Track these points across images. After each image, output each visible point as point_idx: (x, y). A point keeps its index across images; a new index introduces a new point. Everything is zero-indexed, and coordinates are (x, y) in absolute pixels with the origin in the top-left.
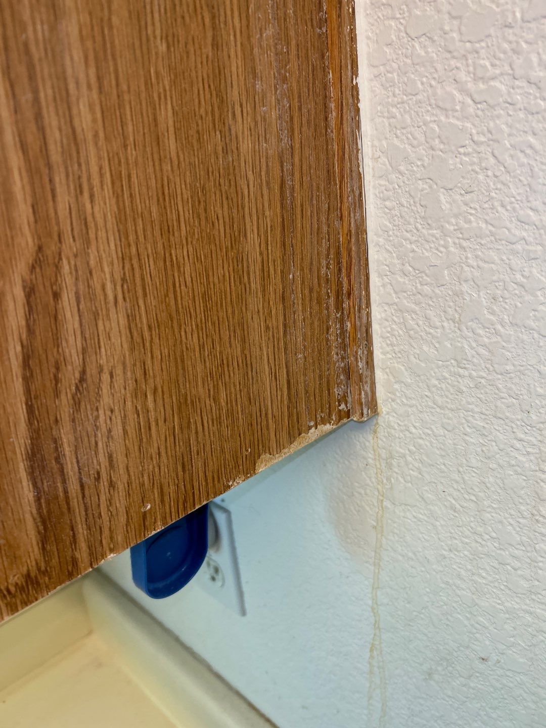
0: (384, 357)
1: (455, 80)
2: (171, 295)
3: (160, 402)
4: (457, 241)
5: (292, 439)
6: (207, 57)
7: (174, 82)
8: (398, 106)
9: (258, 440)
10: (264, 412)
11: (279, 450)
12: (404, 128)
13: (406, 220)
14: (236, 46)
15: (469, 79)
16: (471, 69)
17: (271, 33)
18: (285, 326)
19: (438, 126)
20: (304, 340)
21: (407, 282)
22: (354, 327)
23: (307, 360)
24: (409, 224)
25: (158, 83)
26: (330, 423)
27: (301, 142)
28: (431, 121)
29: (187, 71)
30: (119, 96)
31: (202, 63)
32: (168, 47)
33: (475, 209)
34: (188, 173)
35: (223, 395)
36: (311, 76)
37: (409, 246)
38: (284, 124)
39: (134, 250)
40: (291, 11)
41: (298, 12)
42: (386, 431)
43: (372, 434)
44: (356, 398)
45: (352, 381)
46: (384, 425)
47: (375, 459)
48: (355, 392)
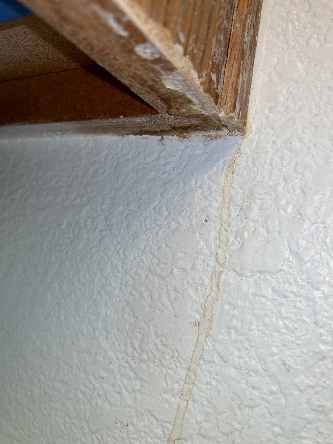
42: (250, 160)
43: (226, 169)
44: (231, 80)
45: (230, 58)
46: (248, 152)
47: (222, 208)
48: (232, 72)
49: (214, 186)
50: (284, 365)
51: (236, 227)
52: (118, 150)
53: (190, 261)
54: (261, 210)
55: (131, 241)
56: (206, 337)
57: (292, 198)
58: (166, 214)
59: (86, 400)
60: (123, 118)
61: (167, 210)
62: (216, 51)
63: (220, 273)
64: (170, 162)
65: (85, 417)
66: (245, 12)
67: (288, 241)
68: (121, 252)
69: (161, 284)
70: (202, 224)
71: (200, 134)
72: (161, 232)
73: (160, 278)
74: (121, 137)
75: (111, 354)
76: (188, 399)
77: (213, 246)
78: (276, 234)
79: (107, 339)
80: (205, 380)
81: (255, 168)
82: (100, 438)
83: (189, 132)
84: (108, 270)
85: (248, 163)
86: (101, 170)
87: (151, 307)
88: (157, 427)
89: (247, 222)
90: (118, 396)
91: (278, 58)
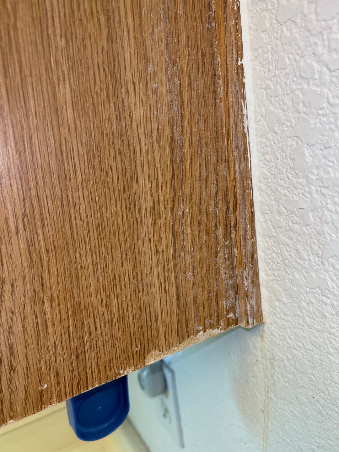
0: (267, 278)
1: (314, 54)
2: (67, 227)
3: (56, 308)
4: (319, 189)
5: (181, 340)
6: (103, 49)
7: (72, 68)
8: (272, 79)
9: (148, 340)
10: (153, 319)
11: (168, 348)
12: (276, 96)
13: (280, 170)
14: (129, 39)
15: (325, 52)
16: (326, 43)
17: (162, 28)
18: (175, 251)
19: (302, 93)
20: (193, 261)
21: (282, 220)
22: (240, 252)
23: (196, 277)
24: (282, 173)
25: (57, 69)
26: (218, 328)
27: (191, 110)
28: (296, 89)
29: (84, 59)
30: (22, 80)
31: (97, 53)
32: (67, 42)
33: (333, 162)
34: (84, 135)
35: (114, 304)
36: (200, 60)
37: (282, 191)
38: (175, 97)
39: (34, 192)
40: (182, 12)
41: (189, 11)
43: (260, 337)
44: (243, 309)
45: (240, 296)
46: (268, 333)
47: (263, 358)
48: (242, 304)
56: (268, 419)
63: (268, 391)
76: (266, 444)
77: (262, 376)
80: (271, 438)
85: (269, 339)
89: (274, 371)
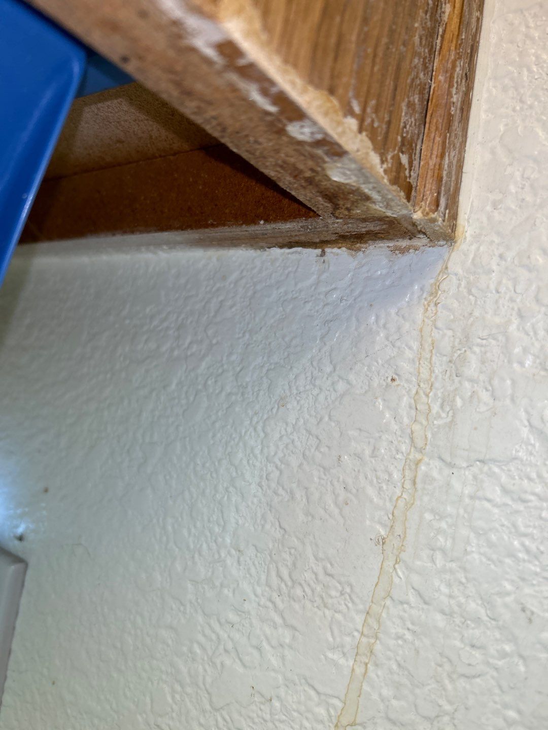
22: (459, 13)
42: (463, 283)
43: (425, 299)
44: (431, 163)
45: (429, 129)
46: (460, 272)
47: (420, 359)
48: (432, 150)
49: (407, 326)
50: (523, 610)
51: (442, 390)
52: (255, 271)
53: (369, 443)
54: (483, 362)
55: (275, 411)
56: (396, 563)
57: (533, 344)
58: (328, 369)
59: (206, 658)
60: (264, 224)
61: (331, 362)
62: (407, 119)
63: (418, 463)
64: (335, 289)
65: (204, 684)
66: (453, 57)
67: (527, 412)
68: (259, 428)
69: (323, 479)
70: (387, 385)
71: (382, 245)
72: (321, 398)
73: (322, 469)
74: (259, 252)
75: (245, 586)
76: (367, 661)
77: (406, 420)
78: (508, 402)
79: (239, 562)
80: (393, 631)
81: (471, 297)
82: (227, 717)
83: (366, 242)
84: (240, 455)
85: (460, 289)
86: (229, 303)
87: (307, 513)
88: (318, 705)
89: (460, 382)
90: (255, 653)
91: (506, 125)
